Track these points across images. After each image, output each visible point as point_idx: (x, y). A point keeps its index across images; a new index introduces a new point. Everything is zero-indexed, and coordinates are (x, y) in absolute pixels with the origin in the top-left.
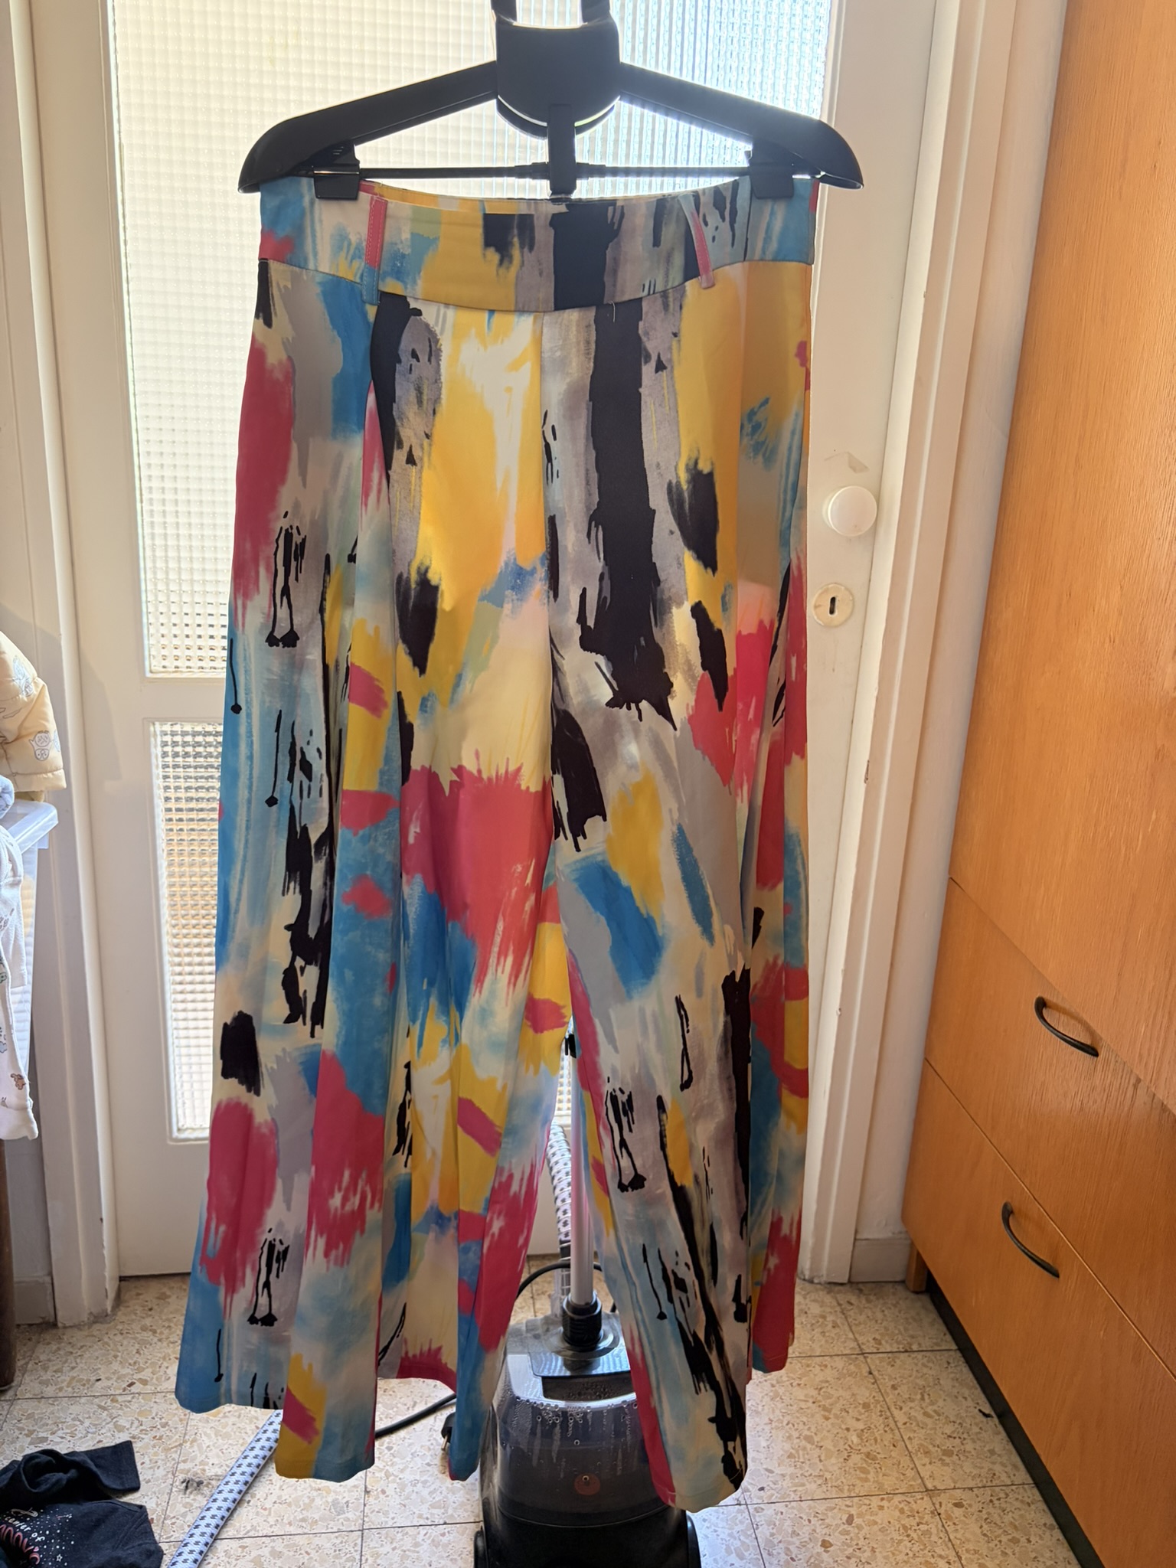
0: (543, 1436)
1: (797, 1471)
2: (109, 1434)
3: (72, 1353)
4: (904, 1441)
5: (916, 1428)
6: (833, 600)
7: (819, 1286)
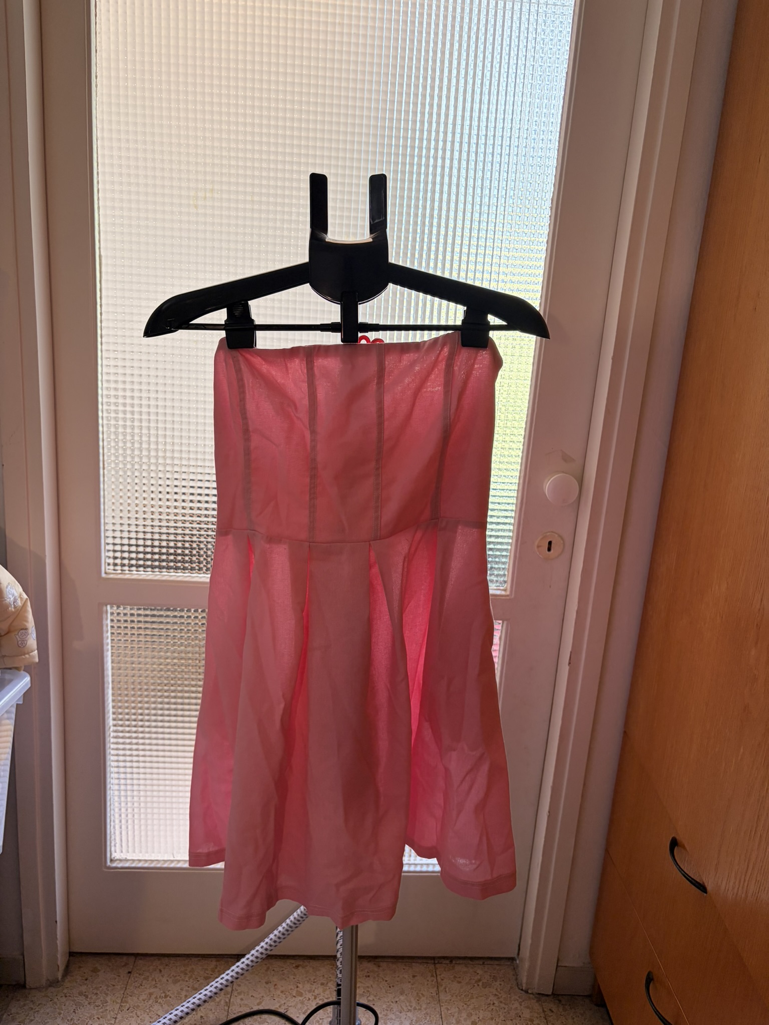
6: (550, 543)
7: (531, 996)
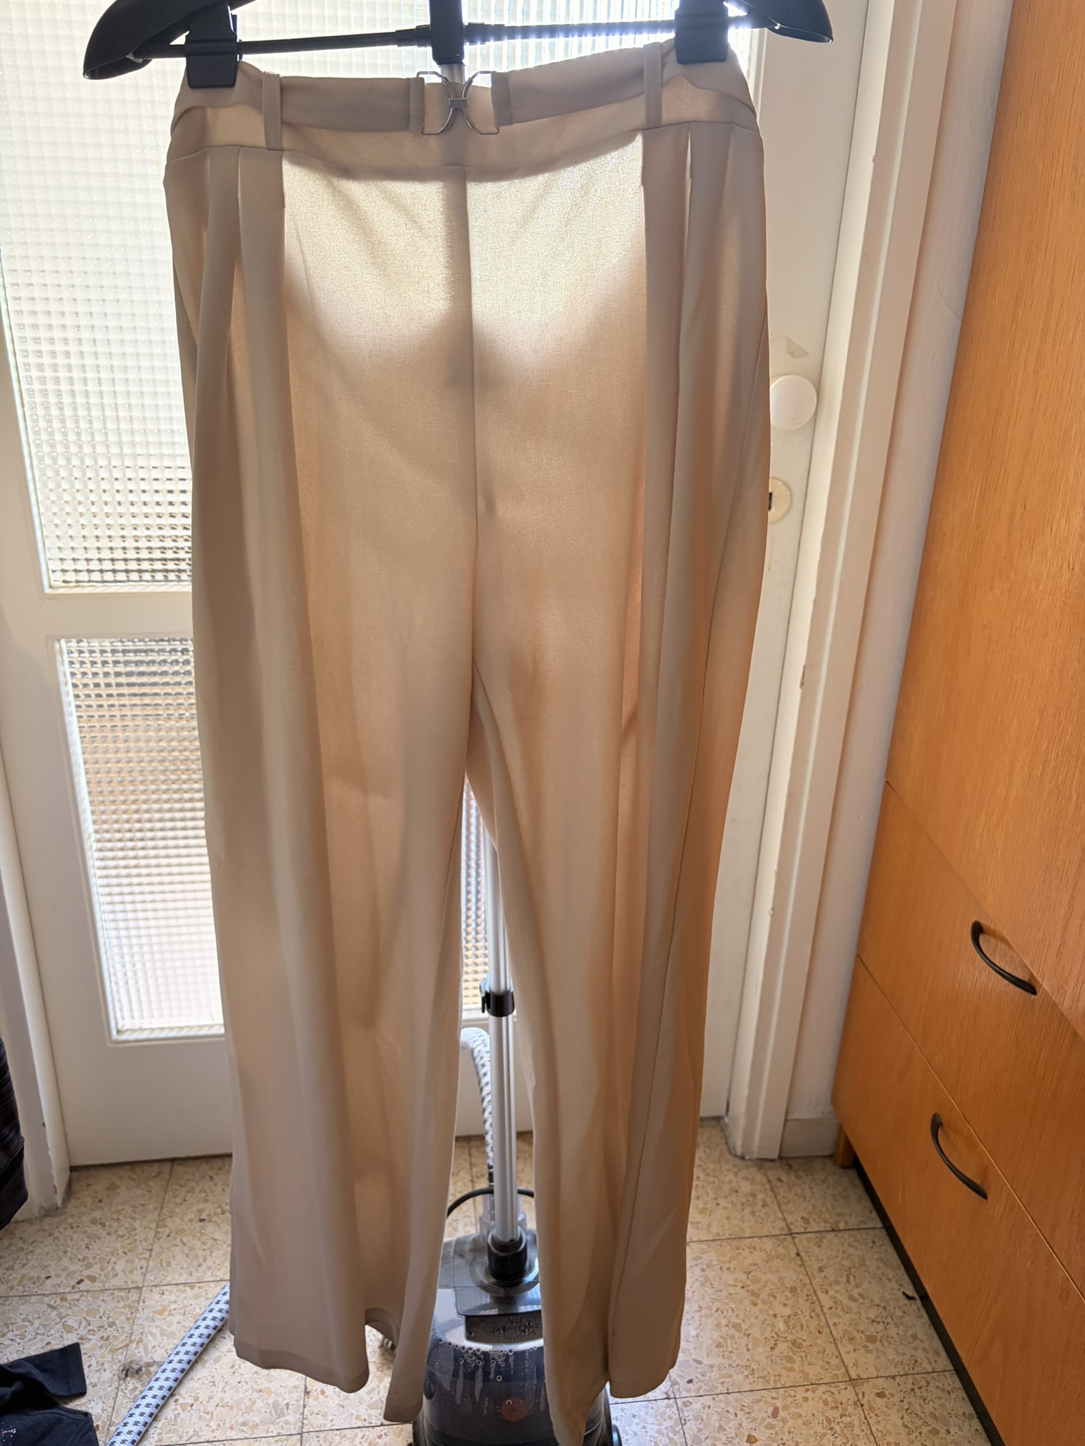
0: (465, 1378)
1: (724, 1361)
2: (57, 1335)
3: (23, 1249)
4: (829, 1327)
5: (841, 1313)
7: (750, 1163)
